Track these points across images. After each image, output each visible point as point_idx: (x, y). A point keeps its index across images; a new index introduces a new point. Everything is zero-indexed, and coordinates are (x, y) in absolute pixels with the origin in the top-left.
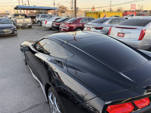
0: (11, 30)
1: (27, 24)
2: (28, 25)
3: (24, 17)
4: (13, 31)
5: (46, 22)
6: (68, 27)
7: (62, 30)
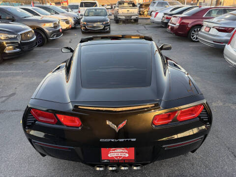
1: (131, 17)
2: (133, 17)
3: (131, 5)
4: (105, 27)
5: (157, 13)
6: (178, 24)
7: (170, 27)
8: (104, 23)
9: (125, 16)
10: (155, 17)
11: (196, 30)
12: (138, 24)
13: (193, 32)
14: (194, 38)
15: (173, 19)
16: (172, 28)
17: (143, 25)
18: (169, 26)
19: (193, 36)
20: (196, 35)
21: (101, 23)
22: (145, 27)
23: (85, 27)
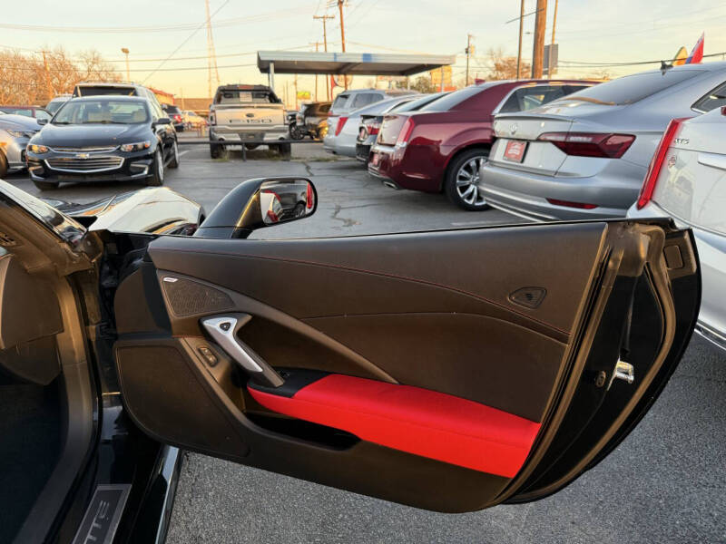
0: (119, 152)
1: (262, 136)
4: (127, 162)
5: (342, 121)
6: (401, 144)
7: (376, 159)
8: (127, 147)
9: (241, 134)
10: (337, 134)
11: (473, 164)
12: (288, 160)
13: (463, 173)
14: (470, 197)
15: (386, 129)
16: (385, 163)
17: (303, 163)
18: (373, 154)
19: (464, 189)
20: (477, 183)
21: (114, 149)
22: (308, 168)
23: (42, 162)
